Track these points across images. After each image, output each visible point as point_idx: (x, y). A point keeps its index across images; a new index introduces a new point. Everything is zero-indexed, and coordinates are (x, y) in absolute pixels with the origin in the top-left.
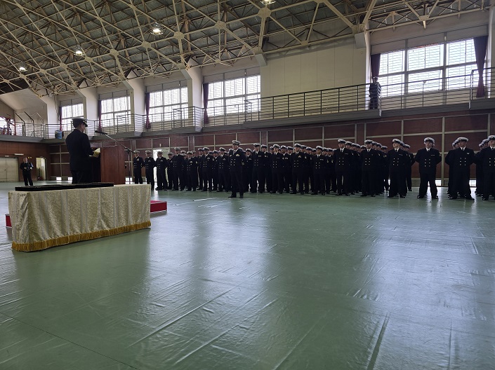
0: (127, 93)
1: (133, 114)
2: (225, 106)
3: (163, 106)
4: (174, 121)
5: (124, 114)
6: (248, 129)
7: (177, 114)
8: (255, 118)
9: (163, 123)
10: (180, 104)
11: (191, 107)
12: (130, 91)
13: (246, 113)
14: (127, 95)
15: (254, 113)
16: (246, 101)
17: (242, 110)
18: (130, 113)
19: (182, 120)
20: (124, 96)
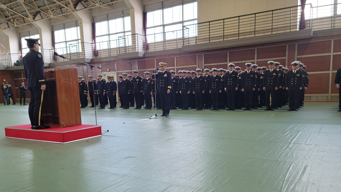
0: (77, 23)
1: (83, 43)
2: (164, 32)
3: (109, 35)
4: (119, 48)
5: (75, 42)
6: (185, 53)
7: (122, 41)
8: (193, 43)
9: (110, 50)
10: (124, 32)
11: (134, 35)
12: (79, 21)
13: (183, 39)
14: (77, 26)
15: (191, 38)
16: (183, 27)
17: (180, 36)
18: (80, 41)
19: (126, 47)
20: (74, 26)
